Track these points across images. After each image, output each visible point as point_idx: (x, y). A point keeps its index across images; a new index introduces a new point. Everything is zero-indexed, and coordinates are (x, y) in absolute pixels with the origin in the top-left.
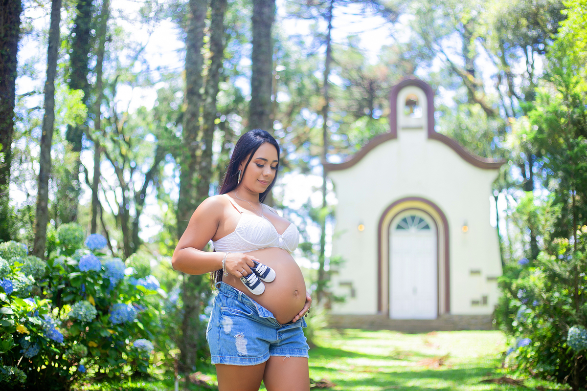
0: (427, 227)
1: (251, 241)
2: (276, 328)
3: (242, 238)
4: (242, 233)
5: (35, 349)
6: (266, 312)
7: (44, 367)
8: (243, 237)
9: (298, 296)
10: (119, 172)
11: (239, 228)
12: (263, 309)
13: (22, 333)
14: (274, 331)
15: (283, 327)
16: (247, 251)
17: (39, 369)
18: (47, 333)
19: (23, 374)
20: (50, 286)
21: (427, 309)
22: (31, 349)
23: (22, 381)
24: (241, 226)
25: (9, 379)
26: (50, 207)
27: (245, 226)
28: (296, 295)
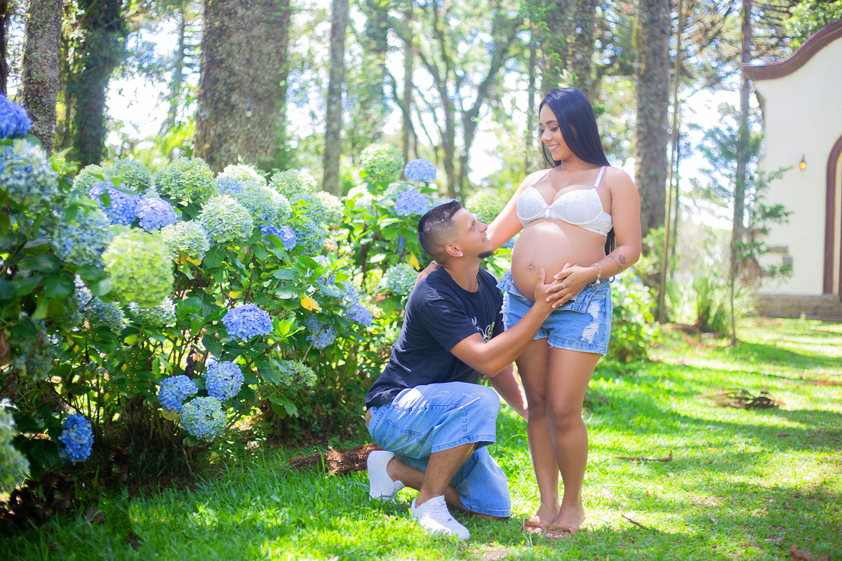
5: (329, 336)
7: (341, 363)
10: (440, 84)
13: (311, 310)
17: (334, 366)
18: (348, 312)
19: (311, 372)
20: (349, 240)
22: (324, 335)
23: (311, 384)
25: (290, 381)
26: (343, 134)
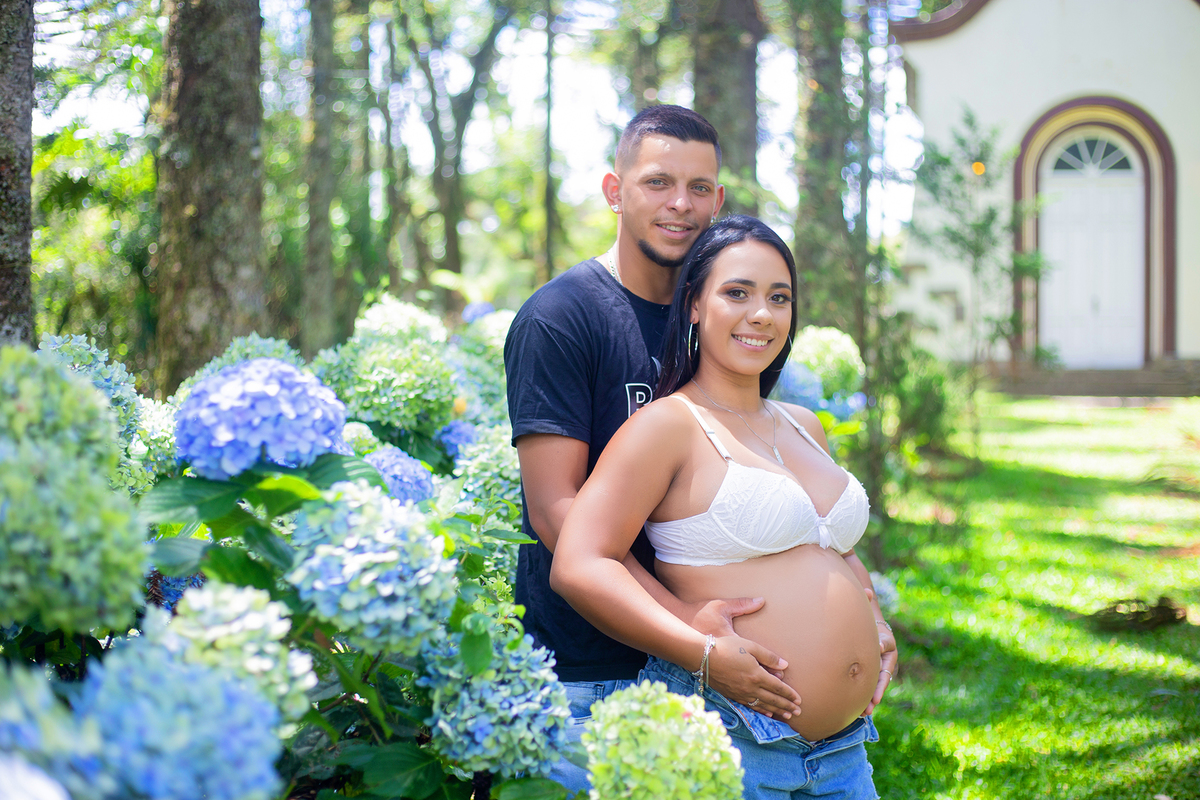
0: (1124, 164)
1: (751, 542)
2: (801, 751)
3: (725, 529)
4: (728, 520)
6: (771, 728)
8: (731, 530)
9: (858, 677)
11: (721, 506)
12: (763, 721)
14: (796, 762)
15: (821, 749)
16: (736, 561)
21: (1123, 347)
24: (726, 501)
27: (735, 502)
28: (854, 675)
